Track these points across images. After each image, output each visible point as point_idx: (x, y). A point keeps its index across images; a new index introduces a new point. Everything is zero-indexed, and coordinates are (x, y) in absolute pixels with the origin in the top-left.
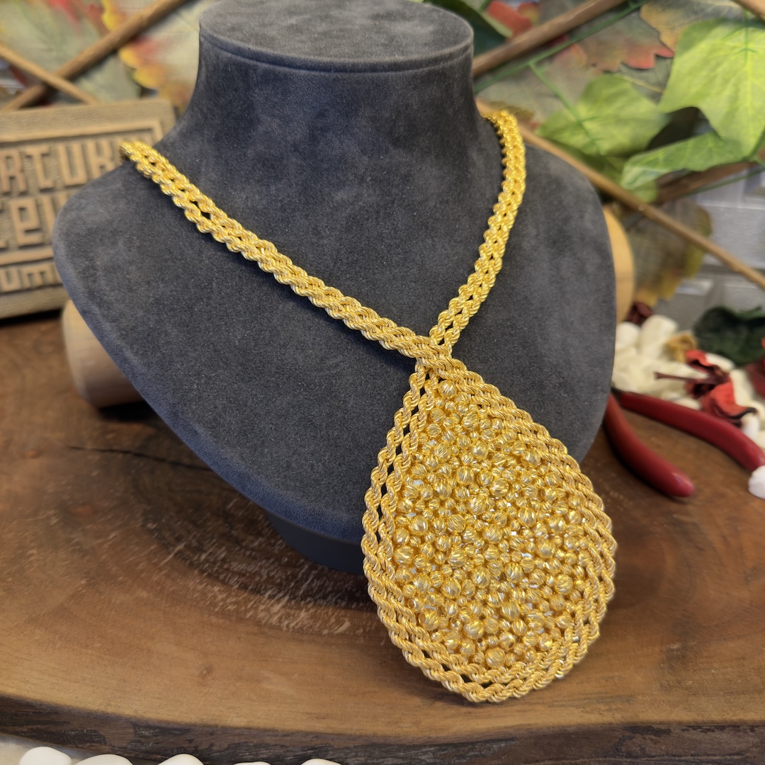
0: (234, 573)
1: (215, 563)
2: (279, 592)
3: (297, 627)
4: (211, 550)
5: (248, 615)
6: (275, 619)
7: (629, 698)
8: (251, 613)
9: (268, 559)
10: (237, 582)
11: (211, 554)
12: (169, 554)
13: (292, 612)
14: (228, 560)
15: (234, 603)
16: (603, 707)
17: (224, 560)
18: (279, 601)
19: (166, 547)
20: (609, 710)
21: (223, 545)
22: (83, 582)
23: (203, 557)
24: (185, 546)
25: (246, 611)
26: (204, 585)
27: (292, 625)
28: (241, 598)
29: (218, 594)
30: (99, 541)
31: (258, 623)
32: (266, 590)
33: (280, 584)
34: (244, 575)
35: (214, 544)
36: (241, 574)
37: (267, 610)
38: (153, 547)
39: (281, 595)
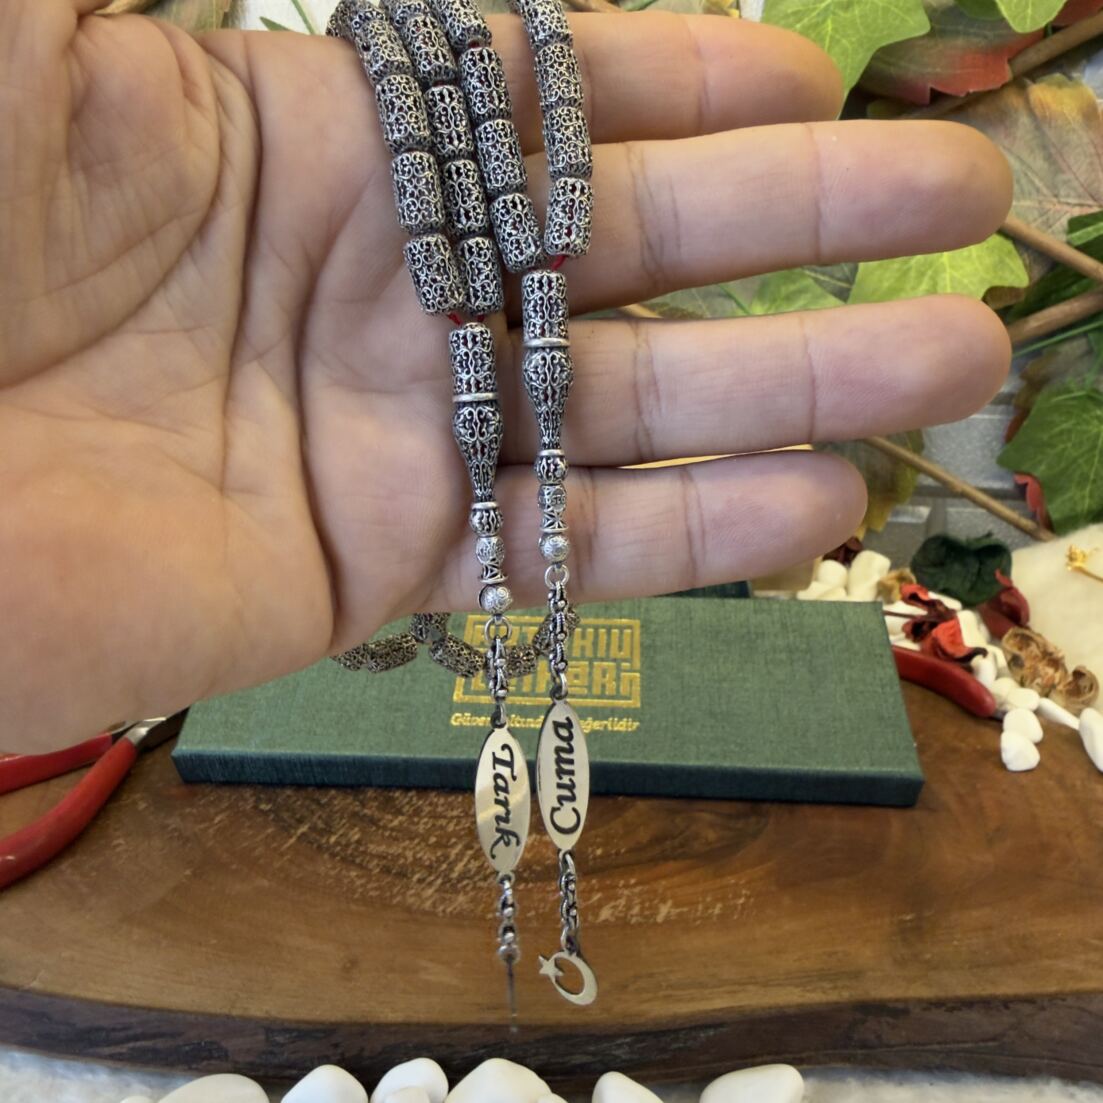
0: (373, 856)
1: (347, 845)
2: (430, 875)
3: (455, 912)
4: (341, 832)
5: (395, 901)
6: (428, 905)
7: (857, 975)
8: (398, 899)
9: (412, 839)
10: (378, 865)
11: (341, 835)
12: (291, 837)
13: (448, 896)
14: (364, 842)
15: (376, 889)
16: (827, 985)
17: (358, 842)
18: (430, 884)
19: (286, 829)
20: (835, 988)
21: (355, 826)
22: (188, 872)
23: (333, 839)
24: (310, 828)
25: (392, 897)
26: (337, 870)
27: (449, 910)
28: (383, 883)
29: (355, 879)
30: (202, 826)
31: (408, 910)
32: (413, 873)
33: (430, 867)
34: (385, 858)
35: (344, 825)
36: (381, 857)
37: (418, 895)
38: (270, 831)
39: (432, 878)
